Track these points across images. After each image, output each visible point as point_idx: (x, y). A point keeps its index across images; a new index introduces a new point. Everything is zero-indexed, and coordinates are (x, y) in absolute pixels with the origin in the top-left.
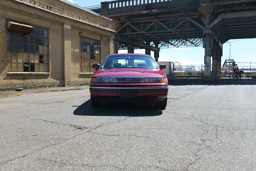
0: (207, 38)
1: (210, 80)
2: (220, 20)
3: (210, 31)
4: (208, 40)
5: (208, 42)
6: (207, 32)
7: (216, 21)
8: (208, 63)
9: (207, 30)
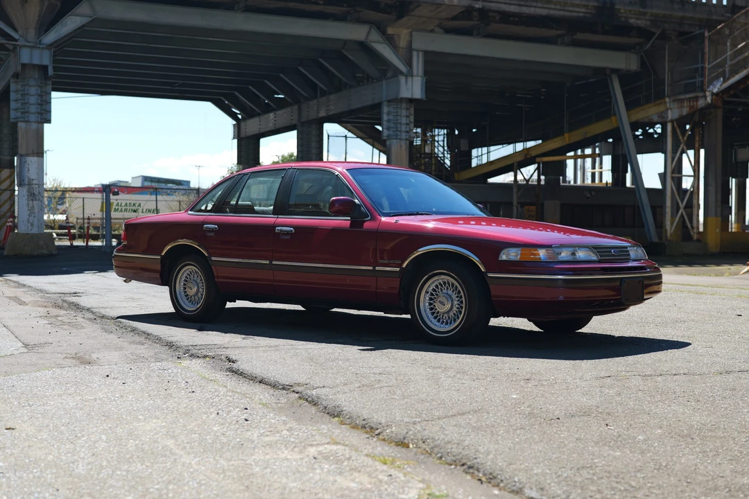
0: (32, 82)
1: (45, 252)
2: (84, 20)
3: (45, 58)
4: (33, 91)
5: (33, 100)
6: (36, 61)
7: (70, 24)
8: (35, 182)
9: (36, 52)
